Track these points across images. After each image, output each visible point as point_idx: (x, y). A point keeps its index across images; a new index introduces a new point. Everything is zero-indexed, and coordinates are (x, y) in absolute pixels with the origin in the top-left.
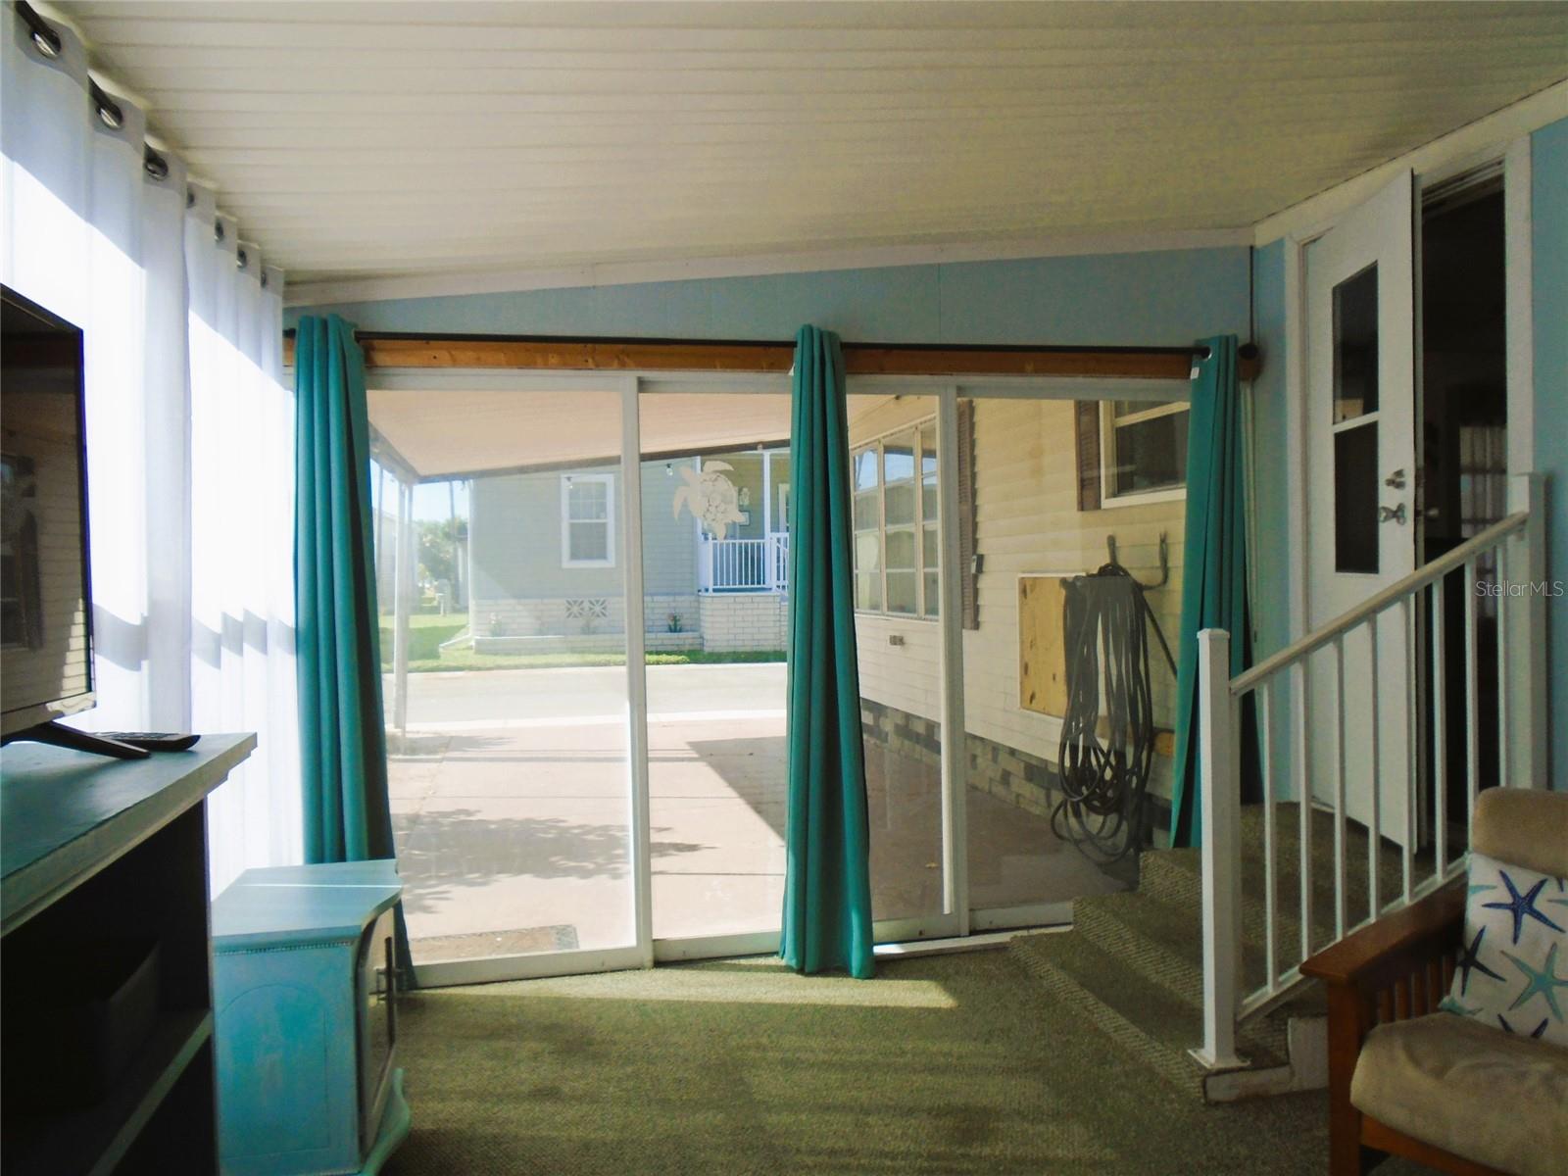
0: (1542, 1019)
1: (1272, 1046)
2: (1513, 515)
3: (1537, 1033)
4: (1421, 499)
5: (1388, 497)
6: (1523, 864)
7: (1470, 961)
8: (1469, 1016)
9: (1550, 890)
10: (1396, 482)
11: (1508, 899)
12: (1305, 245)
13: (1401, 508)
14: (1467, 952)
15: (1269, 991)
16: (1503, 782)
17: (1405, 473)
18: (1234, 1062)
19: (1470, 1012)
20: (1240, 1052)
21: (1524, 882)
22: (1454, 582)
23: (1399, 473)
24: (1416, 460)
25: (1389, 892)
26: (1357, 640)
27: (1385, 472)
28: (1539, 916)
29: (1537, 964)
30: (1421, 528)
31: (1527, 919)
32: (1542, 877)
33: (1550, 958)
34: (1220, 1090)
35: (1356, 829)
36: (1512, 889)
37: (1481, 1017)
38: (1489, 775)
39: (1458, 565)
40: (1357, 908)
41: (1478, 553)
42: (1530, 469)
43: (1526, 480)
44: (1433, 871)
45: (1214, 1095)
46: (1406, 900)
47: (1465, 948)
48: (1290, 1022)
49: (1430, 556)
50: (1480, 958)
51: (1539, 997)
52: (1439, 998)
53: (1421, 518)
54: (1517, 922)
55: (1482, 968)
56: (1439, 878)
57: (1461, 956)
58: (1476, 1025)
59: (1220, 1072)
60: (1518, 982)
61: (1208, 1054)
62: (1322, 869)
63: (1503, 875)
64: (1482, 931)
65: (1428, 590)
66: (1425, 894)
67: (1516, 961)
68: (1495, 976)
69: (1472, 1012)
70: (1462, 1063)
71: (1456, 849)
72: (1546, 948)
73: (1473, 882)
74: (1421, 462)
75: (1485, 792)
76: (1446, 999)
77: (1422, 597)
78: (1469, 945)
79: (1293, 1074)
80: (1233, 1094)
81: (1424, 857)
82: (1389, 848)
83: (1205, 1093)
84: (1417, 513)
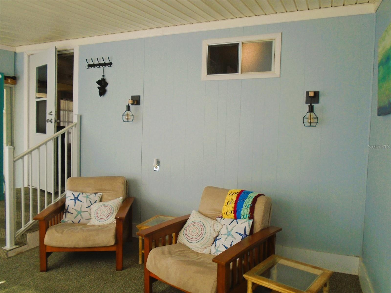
0: (80, 219)
1: (23, 241)
2: (74, 123)
3: (79, 222)
4: (56, 118)
5: (48, 117)
6: (76, 191)
7: (67, 211)
8: (66, 222)
9: (81, 195)
10: (51, 114)
11: (74, 198)
12: (29, 55)
13: (52, 120)
14: (66, 210)
15: (23, 228)
16: (71, 176)
17: (52, 112)
18: (15, 247)
19: (66, 221)
20: (16, 244)
21: (76, 194)
22: (63, 136)
23: (51, 112)
24: (55, 110)
25: (49, 202)
26: (43, 148)
27: (48, 112)
28: (79, 200)
29: (79, 210)
30: (56, 124)
31: (77, 201)
32: (79, 193)
33: (81, 208)
34: (11, 254)
35: (42, 191)
36: (74, 196)
37: (69, 222)
38: (69, 175)
39: (64, 132)
40: (42, 207)
41: (68, 130)
42: (77, 114)
43: (77, 116)
44: (58, 196)
45: (9, 256)
46: (53, 203)
47: (65, 209)
48: (28, 234)
49: (58, 131)
50: (68, 210)
51: (79, 215)
52: (61, 220)
53: (56, 122)
54: (75, 202)
55: (69, 212)
56: (59, 198)
57: (65, 211)
58: (68, 223)
59: (10, 250)
60: (75, 213)
61: (8, 246)
62: (35, 201)
63: (73, 194)
64: (69, 205)
65: (57, 138)
66: (57, 201)
67: (75, 210)
68: (71, 213)
69: (67, 221)
70: (66, 230)
71: (63, 191)
72: (80, 206)
73: (67, 196)
74: (56, 110)
75: (69, 178)
76: (62, 220)
77: (56, 140)
78: (66, 209)
79: (28, 246)
80: (14, 254)
81: (56, 193)
82: (49, 194)
83: (7, 256)
84: (55, 121)
